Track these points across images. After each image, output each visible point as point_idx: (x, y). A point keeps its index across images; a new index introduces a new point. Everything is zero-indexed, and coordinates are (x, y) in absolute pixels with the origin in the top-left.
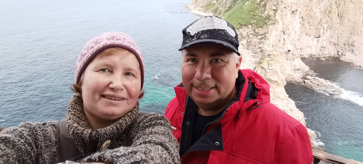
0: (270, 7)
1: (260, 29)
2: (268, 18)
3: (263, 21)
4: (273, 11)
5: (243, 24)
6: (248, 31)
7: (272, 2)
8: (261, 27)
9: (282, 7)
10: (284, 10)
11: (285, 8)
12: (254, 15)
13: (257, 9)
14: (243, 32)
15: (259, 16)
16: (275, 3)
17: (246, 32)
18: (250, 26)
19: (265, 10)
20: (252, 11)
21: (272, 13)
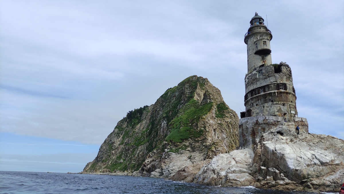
0: (200, 126)
1: (199, 138)
2: (201, 131)
3: (198, 134)
4: (203, 127)
5: (184, 138)
6: (189, 142)
7: (201, 122)
8: (199, 137)
9: (208, 125)
10: (210, 127)
11: (210, 126)
12: (190, 132)
13: (191, 128)
14: (186, 144)
15: (194, 132)
16: (203, 123)
17: (188, 143)
18: (190, 139)
19: (198, 128)
20: (188, 131)
21: (202, 129)
